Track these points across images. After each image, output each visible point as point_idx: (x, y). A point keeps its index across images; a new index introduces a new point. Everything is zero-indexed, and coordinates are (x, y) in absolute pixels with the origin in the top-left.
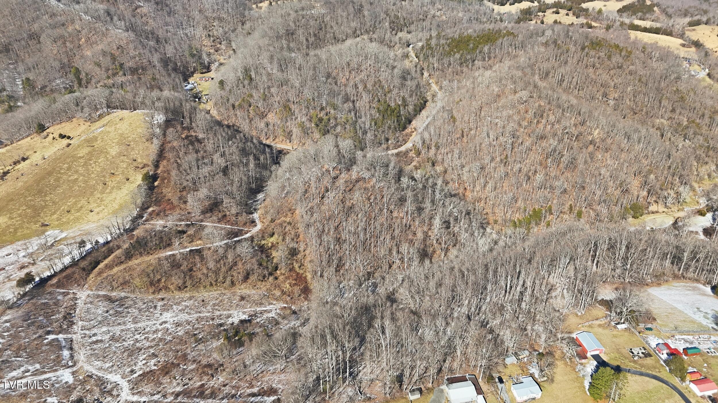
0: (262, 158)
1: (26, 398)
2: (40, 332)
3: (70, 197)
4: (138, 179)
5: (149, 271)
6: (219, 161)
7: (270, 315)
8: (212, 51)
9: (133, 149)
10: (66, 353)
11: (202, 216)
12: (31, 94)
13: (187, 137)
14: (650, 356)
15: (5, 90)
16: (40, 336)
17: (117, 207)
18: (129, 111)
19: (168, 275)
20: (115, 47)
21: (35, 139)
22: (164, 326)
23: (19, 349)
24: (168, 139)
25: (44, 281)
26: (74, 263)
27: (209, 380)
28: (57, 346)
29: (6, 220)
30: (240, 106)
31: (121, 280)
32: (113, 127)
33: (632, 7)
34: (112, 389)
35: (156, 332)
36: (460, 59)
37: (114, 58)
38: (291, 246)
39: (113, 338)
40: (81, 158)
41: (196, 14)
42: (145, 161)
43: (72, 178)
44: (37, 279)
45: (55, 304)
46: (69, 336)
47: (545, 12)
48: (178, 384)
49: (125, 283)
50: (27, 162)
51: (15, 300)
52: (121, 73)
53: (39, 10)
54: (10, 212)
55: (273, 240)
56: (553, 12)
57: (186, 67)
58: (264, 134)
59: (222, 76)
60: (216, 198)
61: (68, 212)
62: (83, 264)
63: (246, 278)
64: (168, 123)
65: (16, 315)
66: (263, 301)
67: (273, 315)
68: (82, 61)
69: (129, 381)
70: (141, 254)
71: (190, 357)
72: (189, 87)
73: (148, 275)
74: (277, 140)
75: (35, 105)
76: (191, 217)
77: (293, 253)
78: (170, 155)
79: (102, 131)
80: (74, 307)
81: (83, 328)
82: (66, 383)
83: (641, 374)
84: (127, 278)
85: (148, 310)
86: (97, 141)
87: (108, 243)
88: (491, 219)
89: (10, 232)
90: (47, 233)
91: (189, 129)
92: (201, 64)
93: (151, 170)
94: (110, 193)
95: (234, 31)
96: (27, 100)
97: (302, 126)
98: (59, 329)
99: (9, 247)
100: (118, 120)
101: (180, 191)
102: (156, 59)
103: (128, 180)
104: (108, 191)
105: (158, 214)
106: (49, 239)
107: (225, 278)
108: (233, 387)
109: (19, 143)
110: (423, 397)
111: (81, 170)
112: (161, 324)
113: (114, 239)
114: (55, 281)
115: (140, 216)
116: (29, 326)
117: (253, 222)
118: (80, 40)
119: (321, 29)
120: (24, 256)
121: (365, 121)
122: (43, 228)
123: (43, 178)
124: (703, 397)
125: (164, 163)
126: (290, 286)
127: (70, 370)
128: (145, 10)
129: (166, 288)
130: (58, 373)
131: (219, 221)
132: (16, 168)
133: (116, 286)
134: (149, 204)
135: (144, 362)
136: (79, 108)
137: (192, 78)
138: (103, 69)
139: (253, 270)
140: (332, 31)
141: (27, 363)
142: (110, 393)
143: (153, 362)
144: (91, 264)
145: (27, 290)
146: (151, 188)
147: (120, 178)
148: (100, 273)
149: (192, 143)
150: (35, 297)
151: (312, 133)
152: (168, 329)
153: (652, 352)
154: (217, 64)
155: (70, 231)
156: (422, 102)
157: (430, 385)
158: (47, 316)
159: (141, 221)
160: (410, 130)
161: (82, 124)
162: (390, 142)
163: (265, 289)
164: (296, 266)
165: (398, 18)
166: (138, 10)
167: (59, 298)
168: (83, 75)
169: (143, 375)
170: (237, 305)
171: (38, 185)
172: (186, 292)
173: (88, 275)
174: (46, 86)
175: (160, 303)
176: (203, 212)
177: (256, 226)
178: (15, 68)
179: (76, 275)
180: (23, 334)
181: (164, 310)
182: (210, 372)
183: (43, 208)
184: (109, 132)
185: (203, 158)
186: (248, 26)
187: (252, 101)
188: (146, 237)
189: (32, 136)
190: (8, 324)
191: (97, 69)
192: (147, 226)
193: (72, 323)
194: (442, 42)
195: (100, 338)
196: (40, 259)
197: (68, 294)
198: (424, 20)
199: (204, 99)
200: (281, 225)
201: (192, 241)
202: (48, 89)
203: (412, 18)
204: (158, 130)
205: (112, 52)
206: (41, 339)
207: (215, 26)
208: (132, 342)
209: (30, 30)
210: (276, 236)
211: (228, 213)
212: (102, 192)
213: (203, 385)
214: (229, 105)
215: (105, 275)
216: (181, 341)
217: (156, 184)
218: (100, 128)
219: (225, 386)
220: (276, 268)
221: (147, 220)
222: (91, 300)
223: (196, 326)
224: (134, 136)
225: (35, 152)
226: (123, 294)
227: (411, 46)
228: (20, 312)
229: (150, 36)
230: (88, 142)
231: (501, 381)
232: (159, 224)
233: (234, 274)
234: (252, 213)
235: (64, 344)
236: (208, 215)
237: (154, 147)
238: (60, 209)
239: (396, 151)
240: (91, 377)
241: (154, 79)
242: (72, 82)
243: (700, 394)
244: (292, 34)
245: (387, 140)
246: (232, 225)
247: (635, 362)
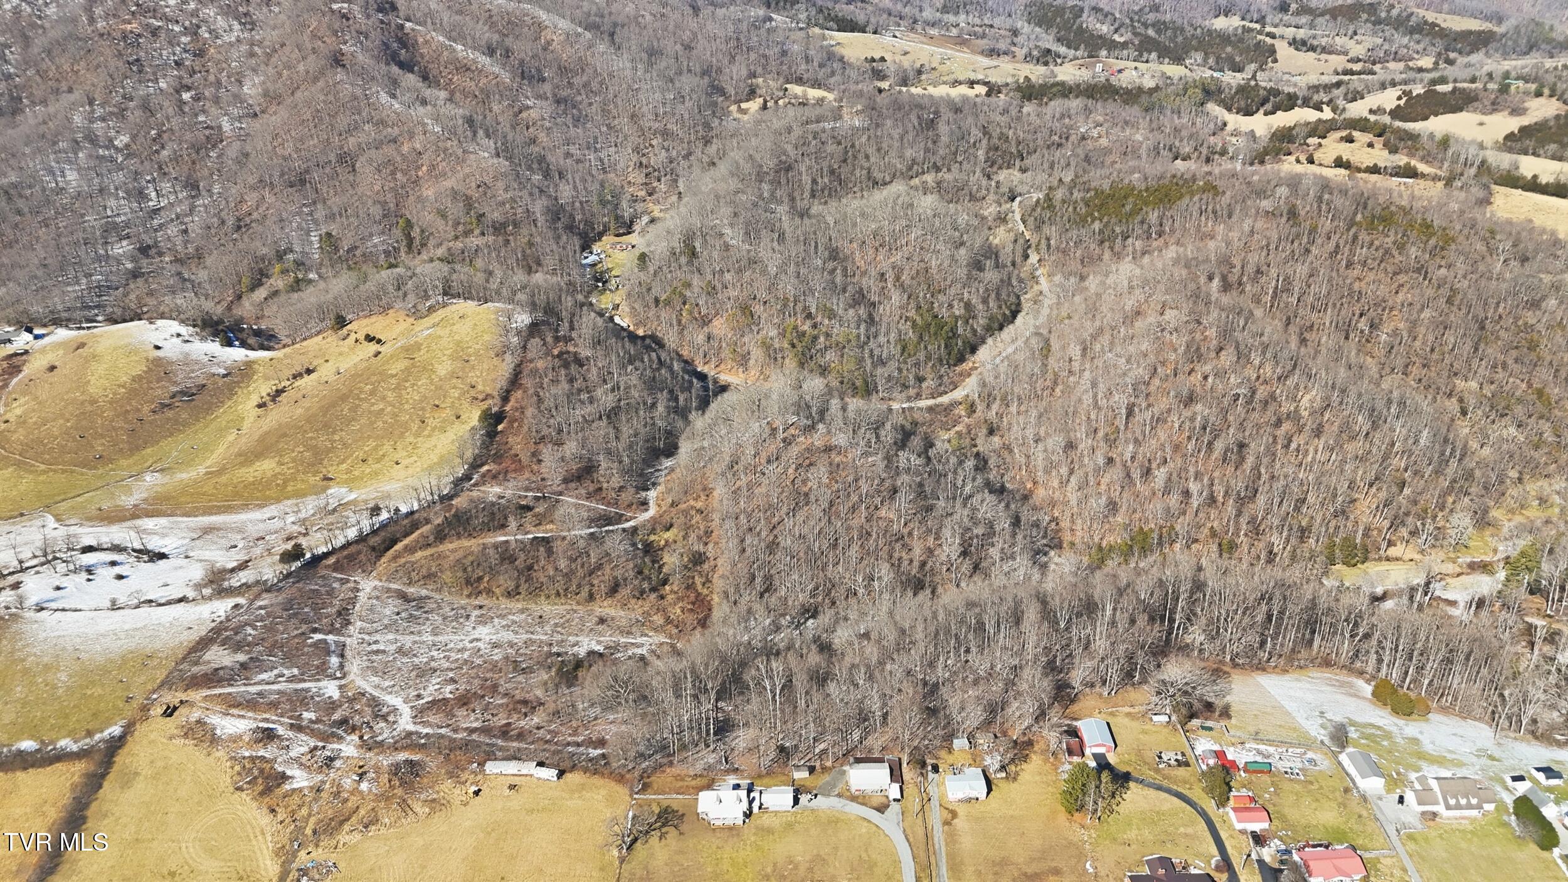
0: (681, 398)
1: (277, 709)
2: (304, 627)
3: (369, 437)
4: (473, 417)
5: (467, 562)
6: (606, 399)
7: (639, 651)
8: (642, 193)
9: (473, 367)
10: (334, 660)
11: (564, 486)
12: (331, 259)
13: (561, 354)
14: (1187, 764)
15: (292, 251)
16: (303, 634)
17: (436, 460)
18: (476, 303)
19: (493, 571)
20: (473, 185)
21: (329, 340)
22: (475, 644)
23: (274, 646)
24: (530, 355)
25: (317, 560)
26: (361, 539)
27: (519, 719)
28: (324, 649)
29: (274, 465)
30: (668, 302)
31: (424, 571)
32: (448, 329)
33: (1539, 131)
34: (388, 714)
35: (462, 650)
36: (1101, 231)
37: (469, 203)
38: (696, 548)
39: (400, 651)
40: (393, 376)
41: (623, 122)
42: (488, 390)
43: (375, 408)
44: (308, 555)
45: (328, 593)
46: (342, 639)
47: (1325, 137)
48: (477, 719)
49: (430, 577)
50: (313, 376)
51: (276, 580)
52: (477, 232)
53: (359, 114)
54: (280, 453)
55: (668, 535)
56: (1342, 139)
57: (589, 223)
58: (702, 355)
59: (648, 245)
60: (590, 460)
61: (363, 461)
62: (374, 541)
63: (614, 590)
64: (534, 329)
65: (274, 601)
66: (634, 629)
67: (644, 652)
68: (419, 206)
69: (412, 707)
70: (459, 536)
71: (501, 690)
72: (592, 259)
73: (465, 570)
74: (722, 366)
75: (334, 282)
76: (545, 487)
77: (698, 559)
78: (527, 382)
79: (430, 335)
80: (353, 601)
81: (362, 631)
82: (330, 697)
83: (1159, 788)
84: (433, 569)
85: (456, 619)
86: (420, 350)
87: (412, 513)
88: (1067, 537)
89: (278, 485)
90: (330, 492)
91: (568, 339)
92: (617, 218)
93: (495, 405)
94: (429, 436)
95: (687, 157)
96: (323, 270)
97: (766, 346)
98: (330, 628)
99: (273, 507)
100: (457, 318)
101: (535, 443)
102: (538, 207)
103: (458, 417)
104: (426, 433)
105: (495, 477)
106: (331, 501)
107: (579, 586)
108: (549, 732)
109: (305, 343)
110: (813, 777)
111: (391, 396)
112: (471, 642)
113: (422, 509)
114: (332, 560)
115: (467, 477)
116: (290, 617)
117: (644, 504)
118: (419, 168)
119: (845, 161)
120: (293, 523)
121: (886, 343)
122: (325, 483)
123: (333, 405)
124: (1243, 832)
125: (519, 394)
126: (682, 611)
127: (337, 683)
128: (534, 114)
129: (489, 592)
130: (321, 684)
131: (589, 496)
132: (297, 384)
133: (417, 578)
134: (484, 459)
135: (437, 687)
136: (401, 293)
137: (598, 244)
138: (450, 223)
139: (625, 580)
140: (866, 165)
141: (282, 665)
142: (384, 718)
143: (449, 688)
144: (384, 541)
145: (293, 568)
146: (491, 434)
147: (447, 413)
148: (395, 558)
149: (566, 365)
150: (301, 579)
151: (783, 358)
152: (479, 650)
153: (1192, 761)
154: (645, 219)
155: (363, 491)
156: (1007, 312)
157: (829, 764)
158: (316, 608)
159: (467, 485)
160: (971, 364)
161: (401, 320)
162: (924, 385)
163: (640, 611)
164: (698, 580)
165: (1007, 139)
166: (524, 115)
167: (335, 585)
168: (416, 233)
169: (434, 703)
170: (591, 630)
171: (324, 415)
172: (518, 600)
173: (379, 557)
174: (356, 247)
175: (477, 612)
176: (566, 481)
177: (647, 510)
178: (311, 214)
179: (362, 557)
180: (281, 628)
181: (480, 623)
182: (523, 710)
183: (329, 450)
184: (440, 337)
185: (580, 391)
186: (712, 149)
187: (688, 294)
188: (470, 511)
189: (325, 335)
190: (263, 612)
191: (440, 223)
192: (475, 494)
193: (349, 623)
194: (1077, 195)
195: (382, 648)
196: (315, 529)
197: (348, 581)
198: (1060, 145)
199: (613, 282)
200: (686, 513)
201: (540, 524)
202: (358, 253)
203: (1035, 140)
204: (515, 340)
205: (469, 192)
206: (303, 638)
207: (653, 147)
208: (425, 660)
209: (341, 148)
210: (674, 531)
211: (605, 485)
212: (417, 435)
213: (509, 724)
214: (650, 299)
215: (403, 560)
216: (494, 667)
217: (500, 428)
218: (428, 329)
219: (538, 728)
220: (665, 582)
221: (475, 485)
222: (378, 594)
223: (521, 651)
224: (477, 347)
225: (327, 361)
226: (424, 592)
227: (1018, 199)
228: (281, 598)
229: (535, 166)
230: (407, 350)
231: (935, 769)
232: (493, 491)
233: (595, 582)
234: (648, 489)
235: (333, 648)
236: (573, 485)
237: (506, 368)
238: (352, 455)
239: (931, 402)
240: (363, 695)
241: (531, 244)
242: (397, 242)
243: (1239, 826)
244: (789, 168)
245: (920, 380)
246: (608, 504)
247: (1157, 771)
